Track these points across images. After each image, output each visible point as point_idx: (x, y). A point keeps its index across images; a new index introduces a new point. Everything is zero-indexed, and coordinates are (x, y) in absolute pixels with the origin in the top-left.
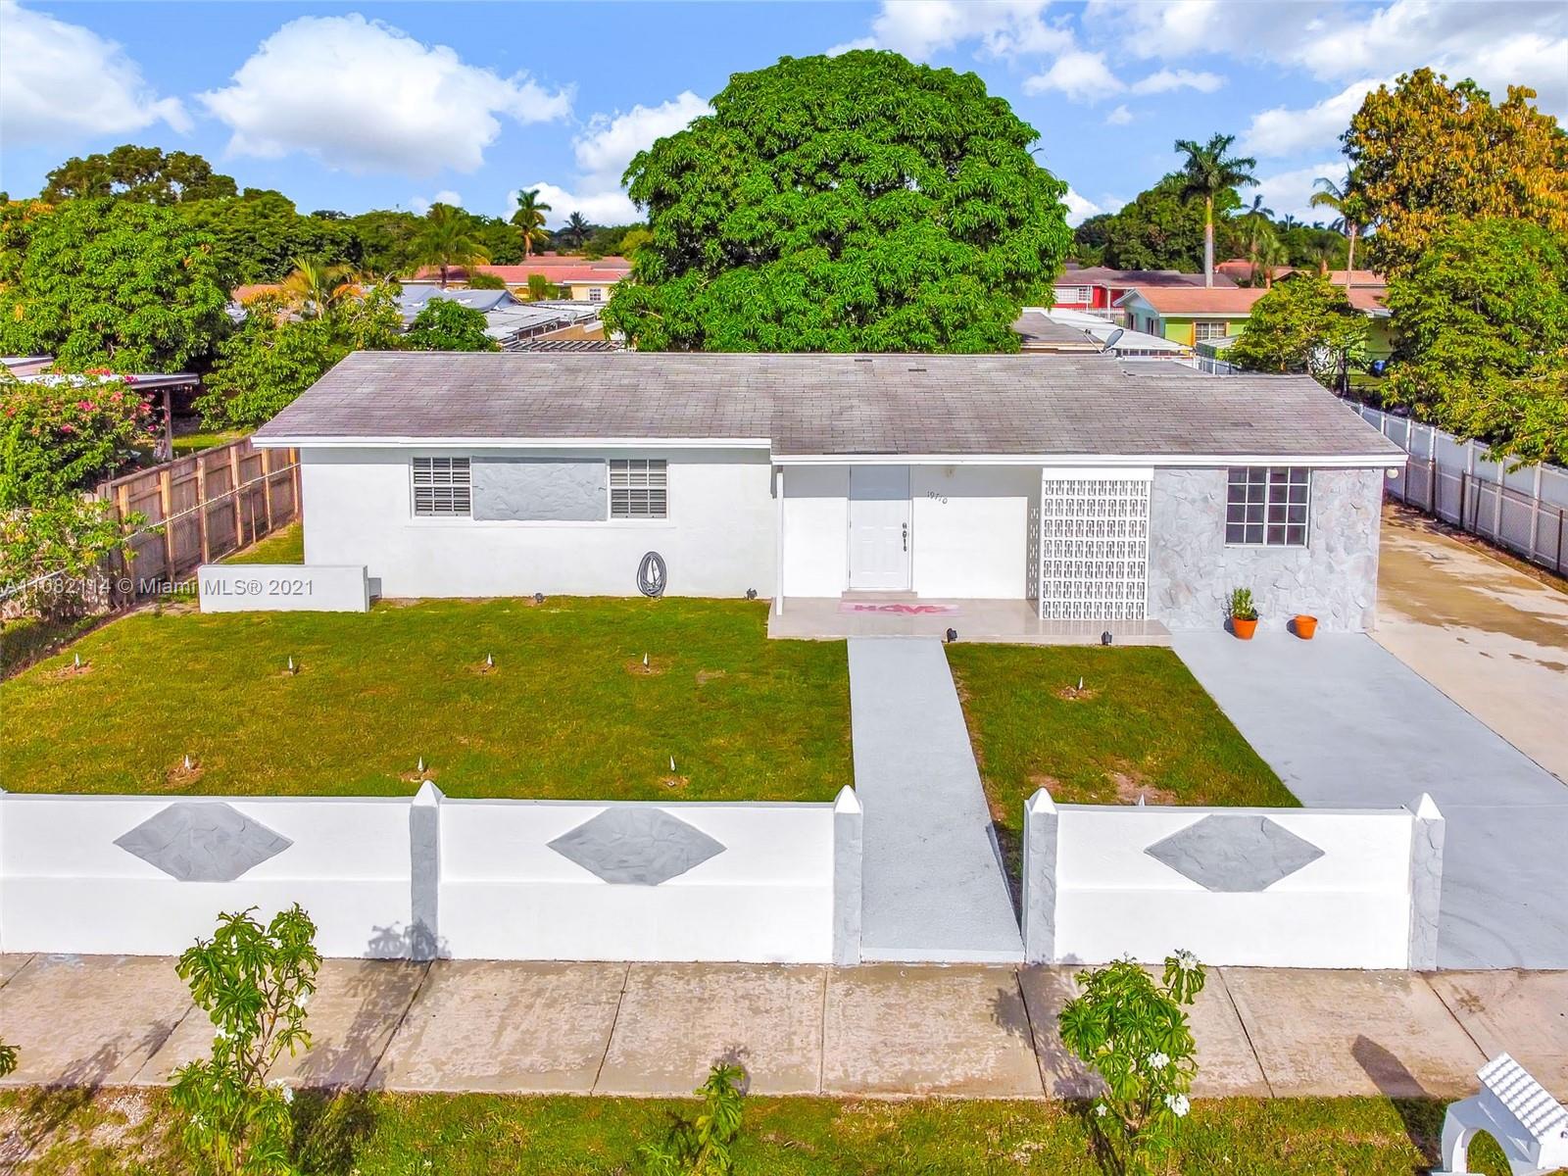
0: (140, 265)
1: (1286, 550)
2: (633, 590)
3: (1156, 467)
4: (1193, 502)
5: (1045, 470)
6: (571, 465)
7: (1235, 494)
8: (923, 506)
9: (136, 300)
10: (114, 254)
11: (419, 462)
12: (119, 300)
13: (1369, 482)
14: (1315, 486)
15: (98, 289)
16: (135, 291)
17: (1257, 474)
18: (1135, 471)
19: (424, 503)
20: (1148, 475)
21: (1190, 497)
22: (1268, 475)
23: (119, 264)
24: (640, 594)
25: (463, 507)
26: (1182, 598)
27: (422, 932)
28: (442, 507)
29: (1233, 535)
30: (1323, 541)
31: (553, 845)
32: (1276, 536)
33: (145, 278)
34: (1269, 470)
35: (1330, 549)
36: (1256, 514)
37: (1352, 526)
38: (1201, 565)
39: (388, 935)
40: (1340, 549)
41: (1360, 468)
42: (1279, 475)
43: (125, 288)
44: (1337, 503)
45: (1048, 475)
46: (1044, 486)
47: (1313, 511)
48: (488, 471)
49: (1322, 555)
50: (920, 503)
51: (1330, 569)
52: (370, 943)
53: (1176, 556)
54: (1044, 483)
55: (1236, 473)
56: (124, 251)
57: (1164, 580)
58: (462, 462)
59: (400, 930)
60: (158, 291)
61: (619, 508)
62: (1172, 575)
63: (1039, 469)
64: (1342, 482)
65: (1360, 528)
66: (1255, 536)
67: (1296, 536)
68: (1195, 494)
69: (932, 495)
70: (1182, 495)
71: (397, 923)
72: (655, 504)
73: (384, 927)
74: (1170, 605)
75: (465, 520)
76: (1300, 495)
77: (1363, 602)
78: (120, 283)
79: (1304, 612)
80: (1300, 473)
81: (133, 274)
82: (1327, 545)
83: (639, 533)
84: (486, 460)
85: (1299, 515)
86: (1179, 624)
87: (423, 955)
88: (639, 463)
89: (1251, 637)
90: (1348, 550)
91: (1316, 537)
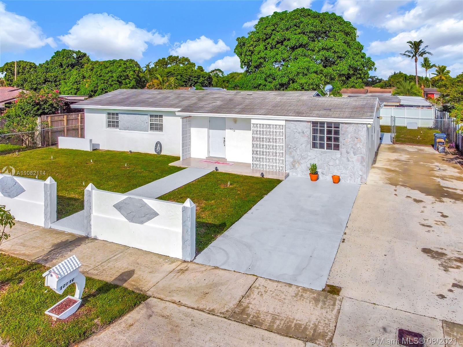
0: (114, 75)
1: (333, 152)
2: (154, 152)
3: (286, 120)
4: (299, 133)
5: (252, 120)
6: (140, 116)
7: (315, 131)
8: (228, 132)
9: (112, 83)
10: (109, 72)
12: (109, 83)
13: (361, 129)
14: (341, 130)
15: (105, 80)
16: (113, 81)
17: (322, 123)
18: (279, 121)
19: (109, 125)
20: (283, 123)
21: (298, 131)
22: (326, 125)
23: (110, 74)
24: (156, 153)
25: (117, 126)
26: (297, 166)
28: (113, 126)
29: (314, 146)
32: (329, 147)
33: (115, 78)
34: (326, 123)
35: (348, 153)
36: (322, 139)
37: (356, 145)
38: (303, 155)
40: (352, 153)
41: (357, 124)
42: (329, 124)
43: (110, 80)
44: (349, 136)
45: (253, 121)
46: (252, 125)
48: (123, 117)
49: (345, 155)
50: (227, 131)
51: (348, 160)
53: (294, 151)
54: (252, 124)
55: (315, 123)
56: (111, 71)
57: (291, 159)
58: (117, 114)
60: (118, 81)
61: (151, 129)
62: (293, 157)
63: (250, 119)
64: (351, 128)
65: (358, 145)
66: (322, 146)
67: (337, 147)
68: (300, 130)
69: (231, 129)
70: (295, 130)
72: (160, 128)
74: (293, 168)
75: (118, 130)
76: (337, 133)
77: (361, 173)
78: (109, 79)
79: (339, 174)
81: (113, 77)
82: (347, 151)
83: (154, 136)
84: (122, 113)
85: (337, 139)
86: (296, 175)
88: (156, 116)
89: (317, 181)
90: (355, 154)
91: (343, 149)
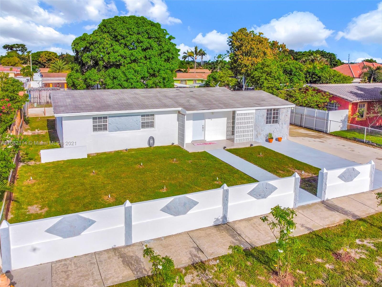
1: (275, 125)
2: (147, 146)
3: (256, 110)
5: (237, 111)
6: (133, 117)
7: (267, 114)
11: (94, 118)
13: (289, 110)
14: (281, 112)
17: (271, 110)
18: (252, 111)
19: (96, 129)
20: (254, 111)
22: (273, 110)
25: (105, 129)
26: (259, 136)
27: (225, 217)
28: (100, 129)
29: (267, 123)
30: (281, 122)
31: (248, 194)
32: (273, 122)
35: (282, 124)
36: (270, 118)
38: (262, 129)
39: (217, 219)
41: (287, 108)
42: (274, 110)
44: (284, 115)
47: (280, 117)
48: (113, 120)
50: (206, 120)
51: (282, 128)
52: (214, 222)
53: (258, 128)
54: (236, 114)
55: (268, 110)
57: (256, 132)
58: (106, 118)
59: (220, 218)
61: (143, 126)
63: (235, 111)
64: (285, 111)
65: (287, 119)
66: (270, 123)
67: (277, 122)
68: (261, 115)
69: (209, 118)
70: (259, 115)
71: (220, 216)
72: (151, 125)
73: (217, 218)
74: (257, 137)
75: (106, 132)
76: (277, 114)
77: (287, 134)
79: (279, 137)
80: (278, 109)
82: (282, 123)
83: (147, 132)
84: (112, 117)
85: (277, 117)
87: (225, 222)
88: (148, 115)
89: (272, 142)
90: (285, 124)
